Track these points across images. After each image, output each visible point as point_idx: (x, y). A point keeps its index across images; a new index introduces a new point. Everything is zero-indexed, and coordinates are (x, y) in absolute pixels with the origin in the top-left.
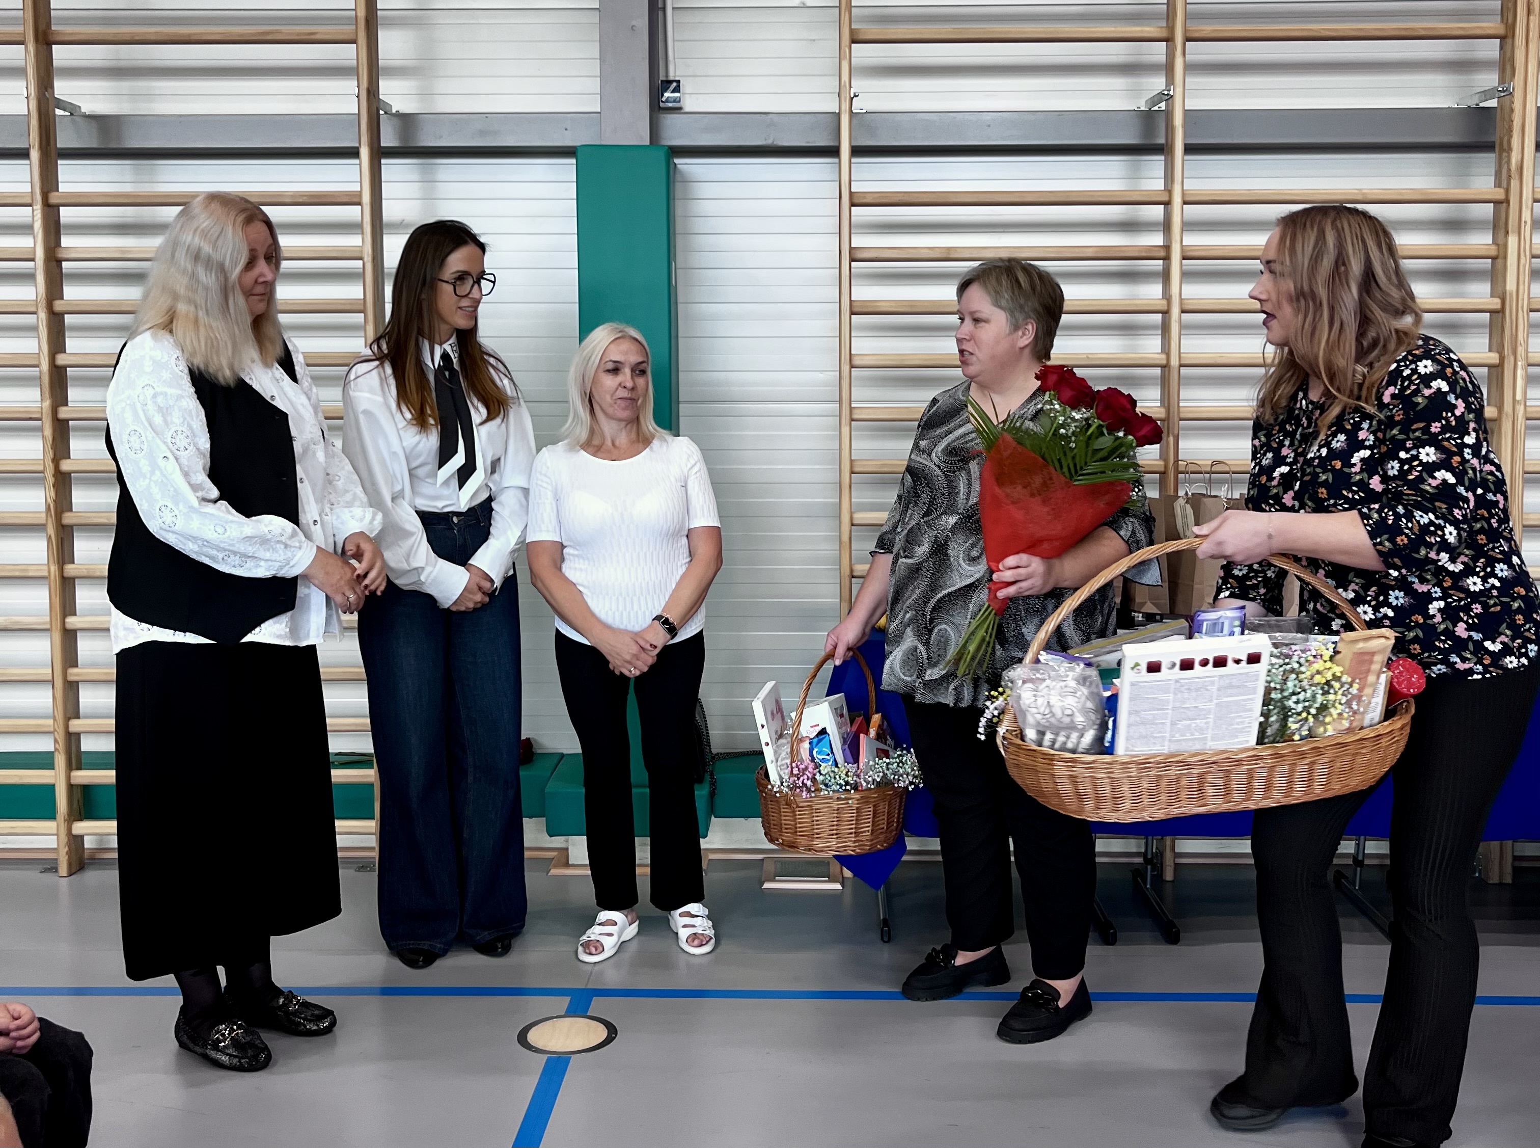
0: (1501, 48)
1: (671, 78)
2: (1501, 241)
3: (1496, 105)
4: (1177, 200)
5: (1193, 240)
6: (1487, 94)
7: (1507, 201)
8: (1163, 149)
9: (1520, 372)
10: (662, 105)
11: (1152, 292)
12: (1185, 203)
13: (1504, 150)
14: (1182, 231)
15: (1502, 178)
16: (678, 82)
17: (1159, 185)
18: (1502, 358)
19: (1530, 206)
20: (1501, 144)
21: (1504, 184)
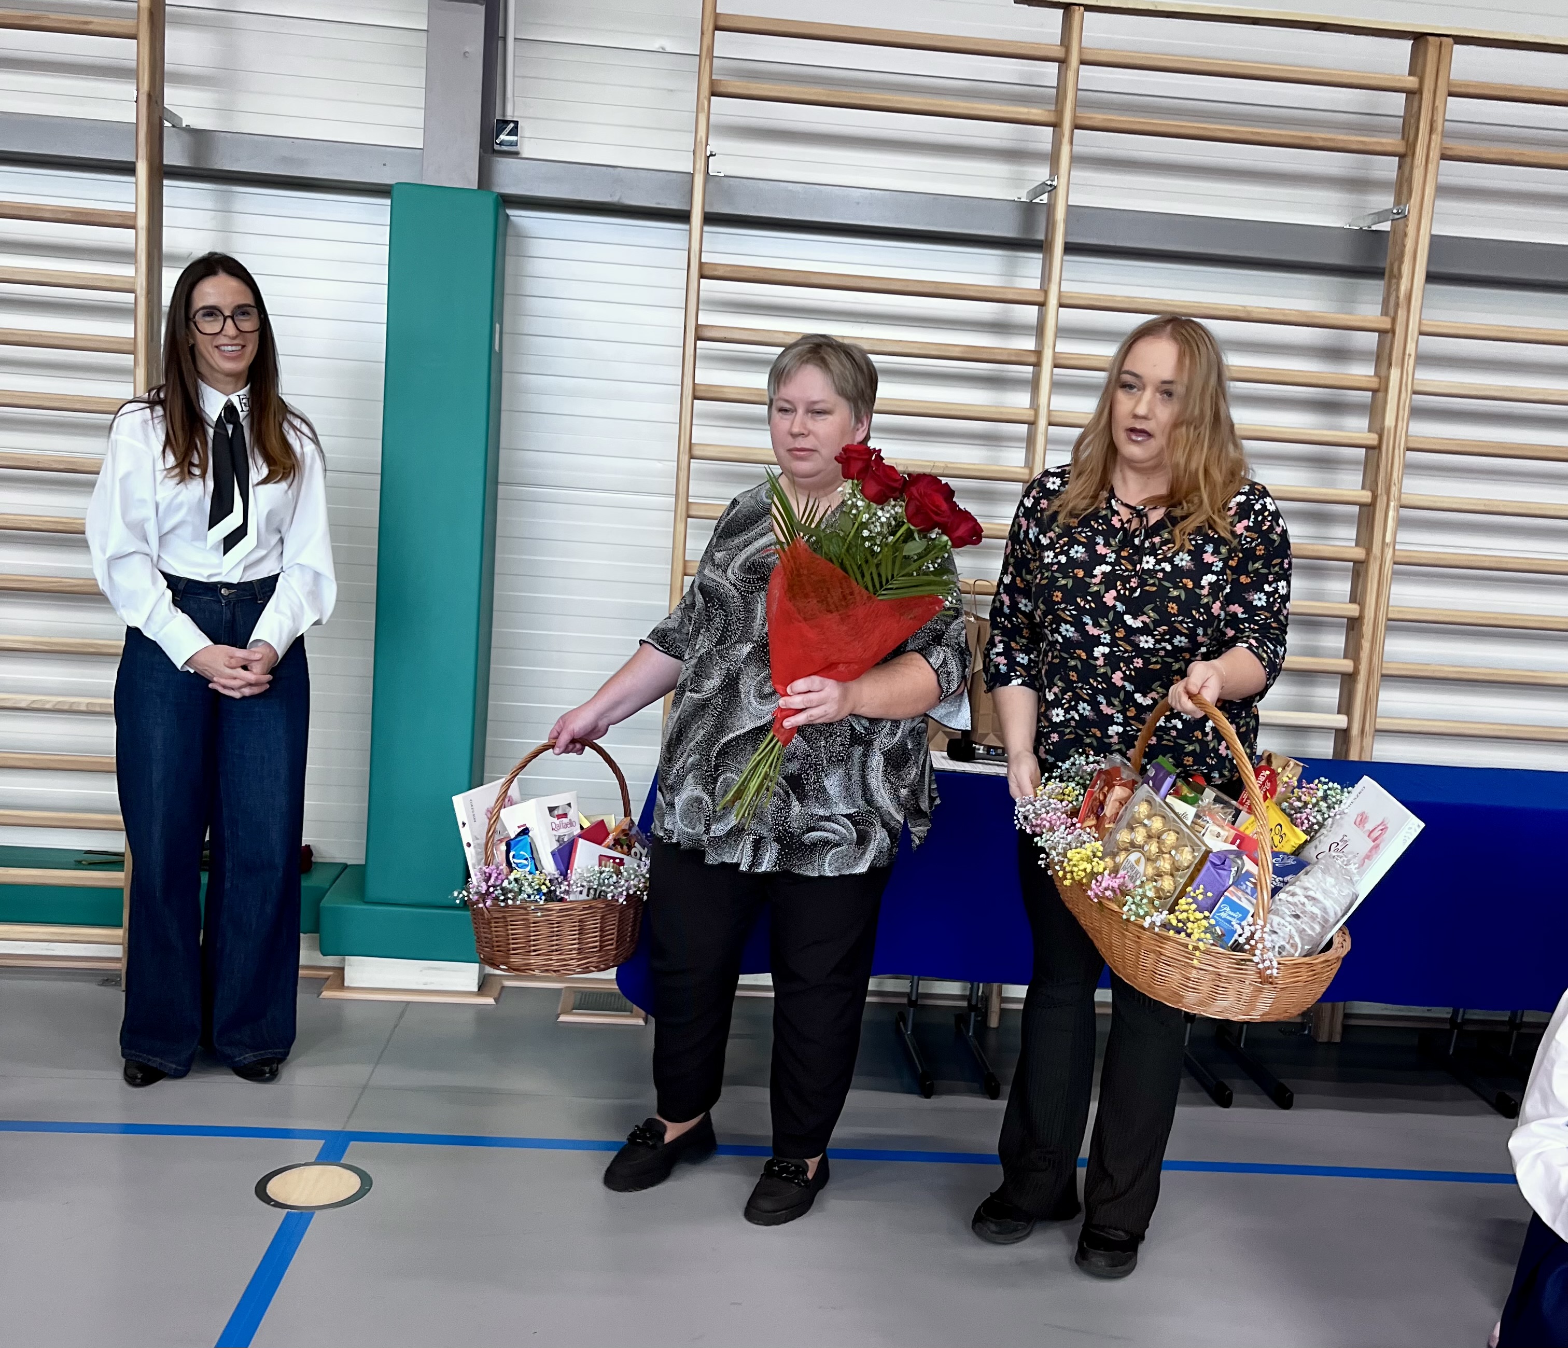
0: (1400, 167)
1: (509, 118)
2: (1383, 373)
3: (1388, 229)
4: (1053, 301)
5: (1066, 347)
6: (1381, 216)
7: (1393, 331)
8: (1040, 246)
9: (1391, 513)
10: (497, 147)
11: (1020, 400)
12: (1061, 305)
13: (1395, 277)
14: (1056, 337)
15: (1390, 306)
16: (516, 123)
17: (1036, 284)
18: (1375, 497)
19: (1415, 339)
20: (1392, 270)
21: (1392, 313)
